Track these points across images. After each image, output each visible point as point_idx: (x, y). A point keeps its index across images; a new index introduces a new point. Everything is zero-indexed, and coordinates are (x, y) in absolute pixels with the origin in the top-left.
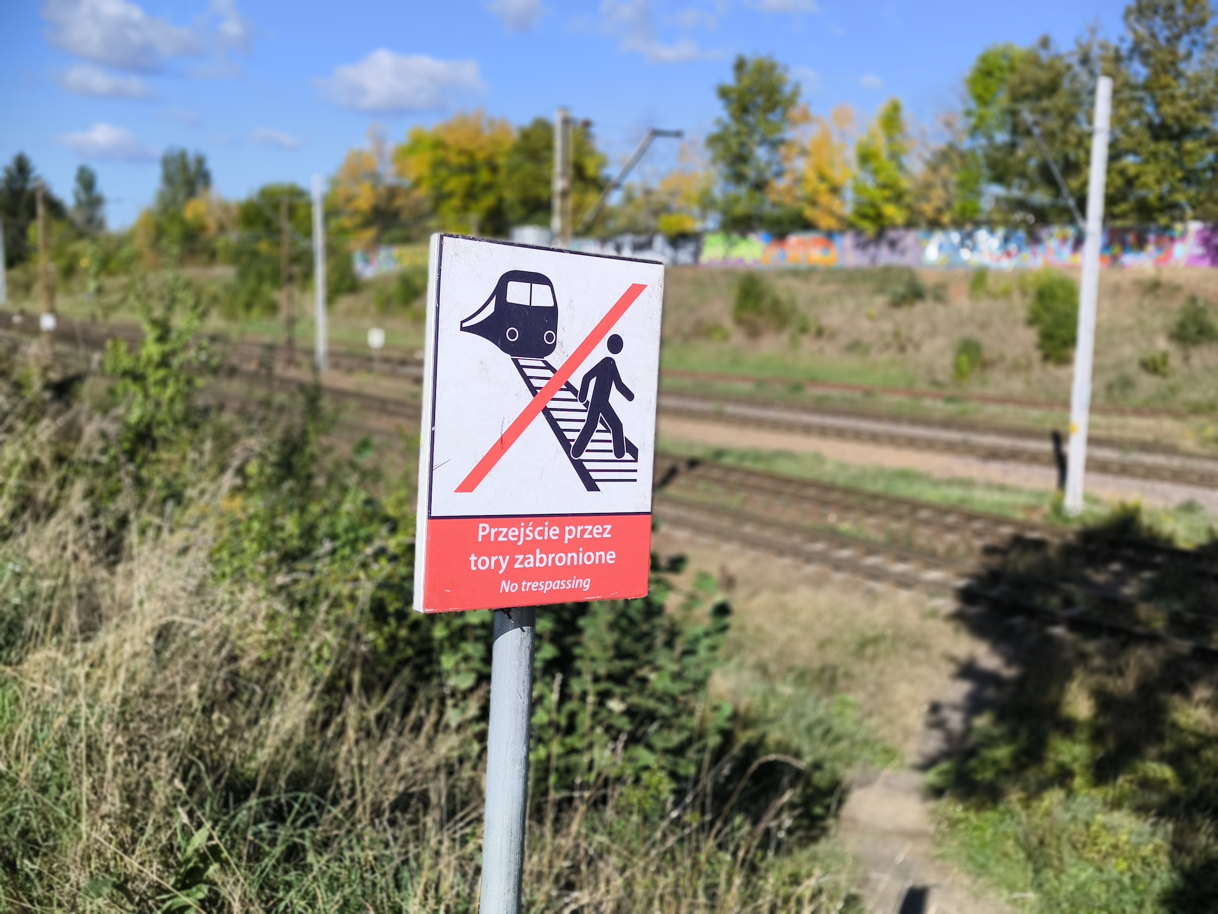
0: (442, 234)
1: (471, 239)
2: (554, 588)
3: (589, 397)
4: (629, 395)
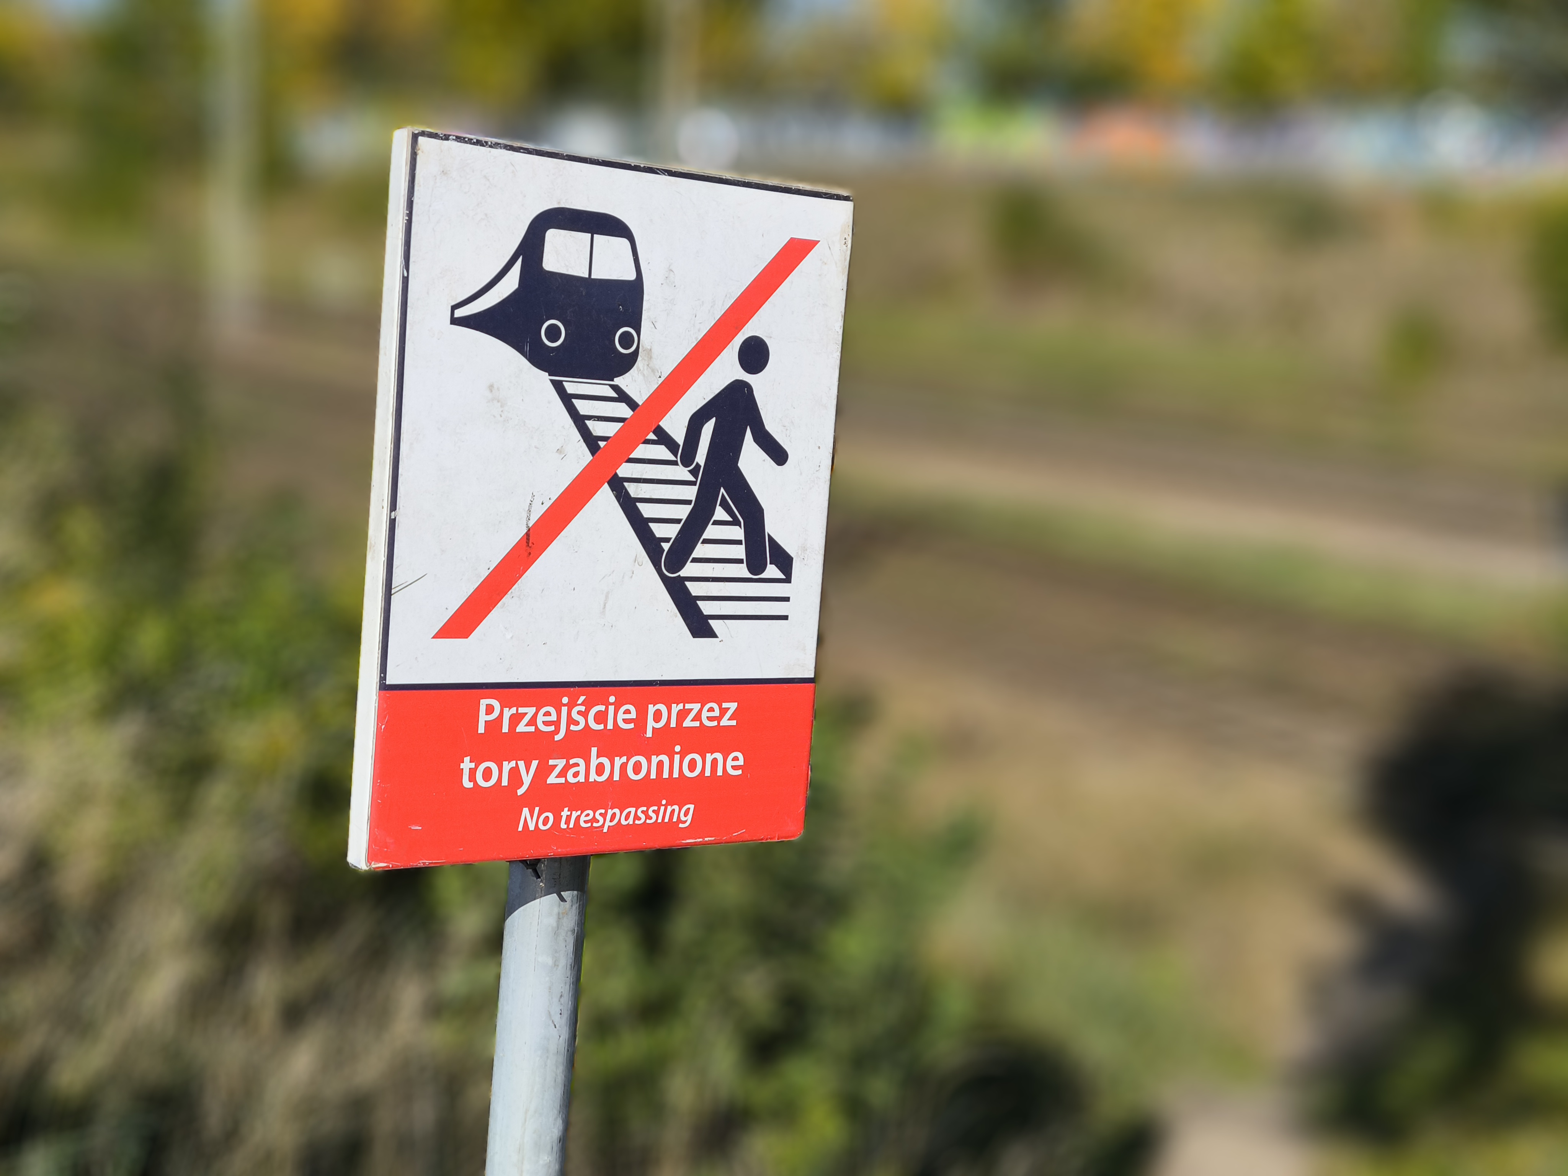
0: (416, 132)
1: (474, 144)
2: (624, 822)
3: (701, 458)
4: (778, 455)
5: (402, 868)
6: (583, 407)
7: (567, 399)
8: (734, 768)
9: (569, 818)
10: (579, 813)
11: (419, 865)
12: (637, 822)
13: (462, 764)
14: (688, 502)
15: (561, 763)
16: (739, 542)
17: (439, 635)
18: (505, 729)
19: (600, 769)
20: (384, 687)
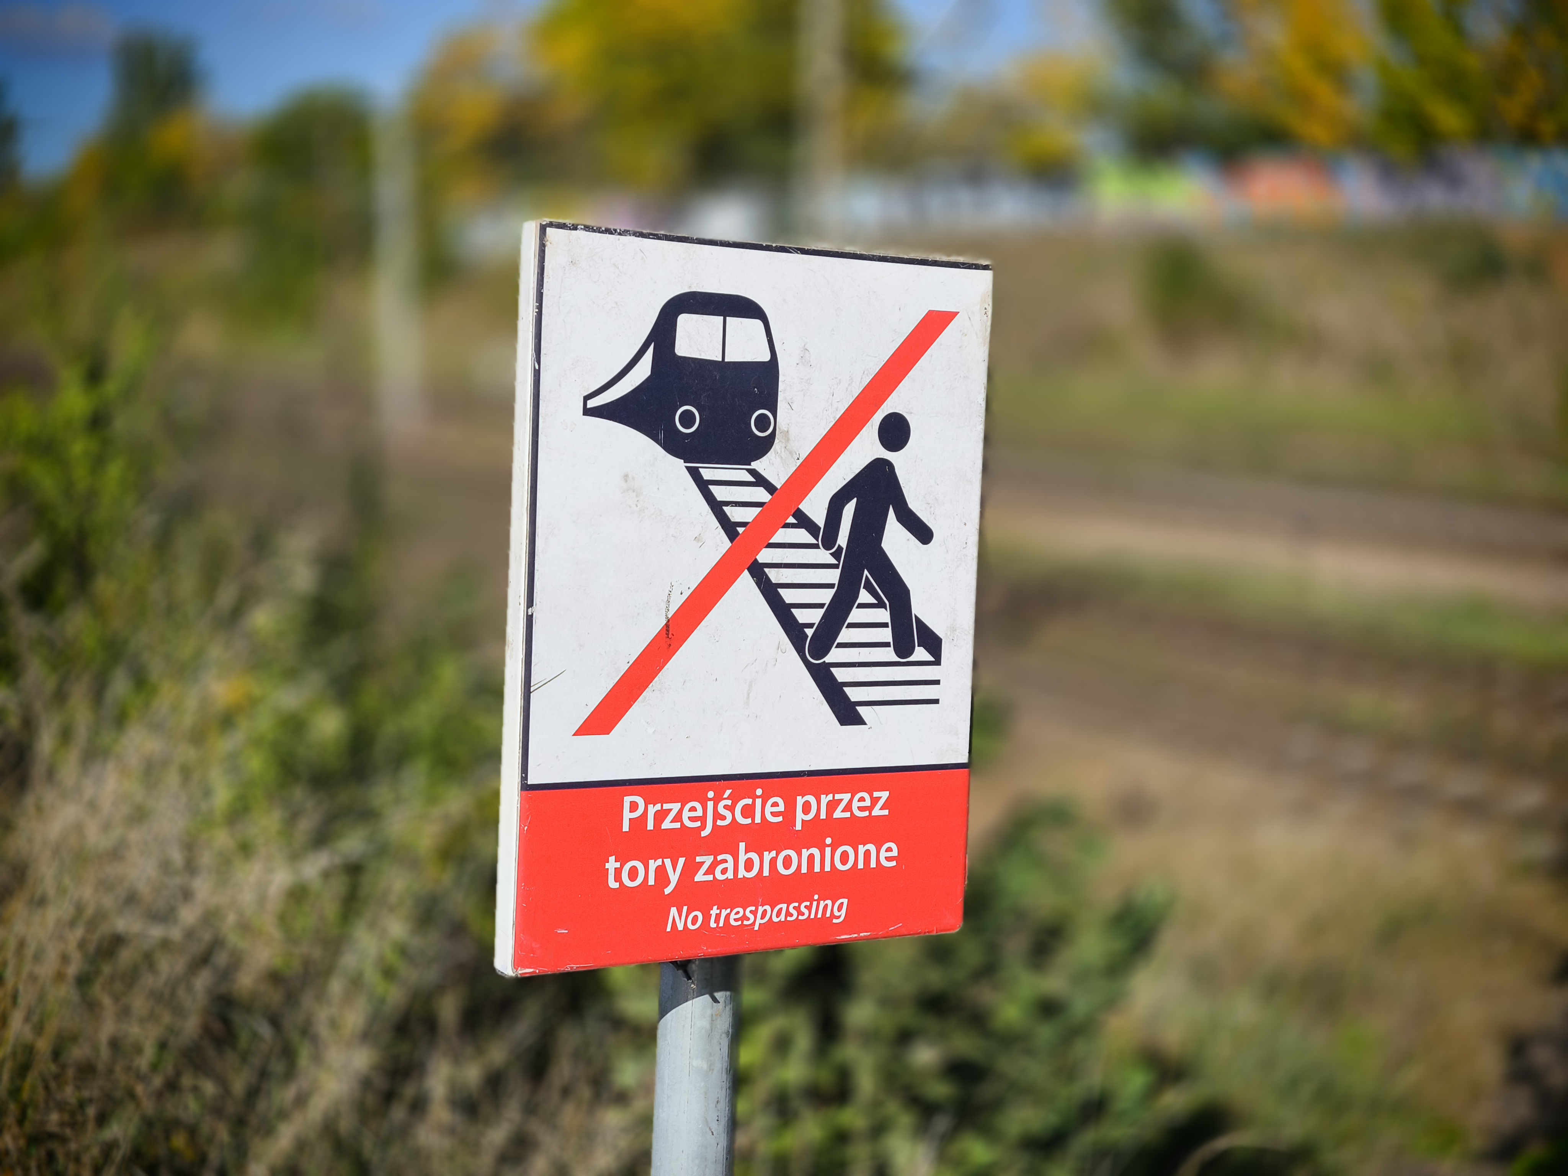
0: (544, 223)
1: (602, 232)
2: (775, 919)
3: (843, 540)
4: (923, 533)
5: (549, 973)
6: (720, 493)
7: (703, 486)
8: (888, 859)
9: (718, 916)
10: (728, 911)
11: (566, 969)
12: (789, 919)
13: (606, 864)
14: (831, 586)
15: (708, 860)
16: (885, 625)
17: (579, 732)
18: (650, 826)
19: (749, 865)
20: (526, 787)
